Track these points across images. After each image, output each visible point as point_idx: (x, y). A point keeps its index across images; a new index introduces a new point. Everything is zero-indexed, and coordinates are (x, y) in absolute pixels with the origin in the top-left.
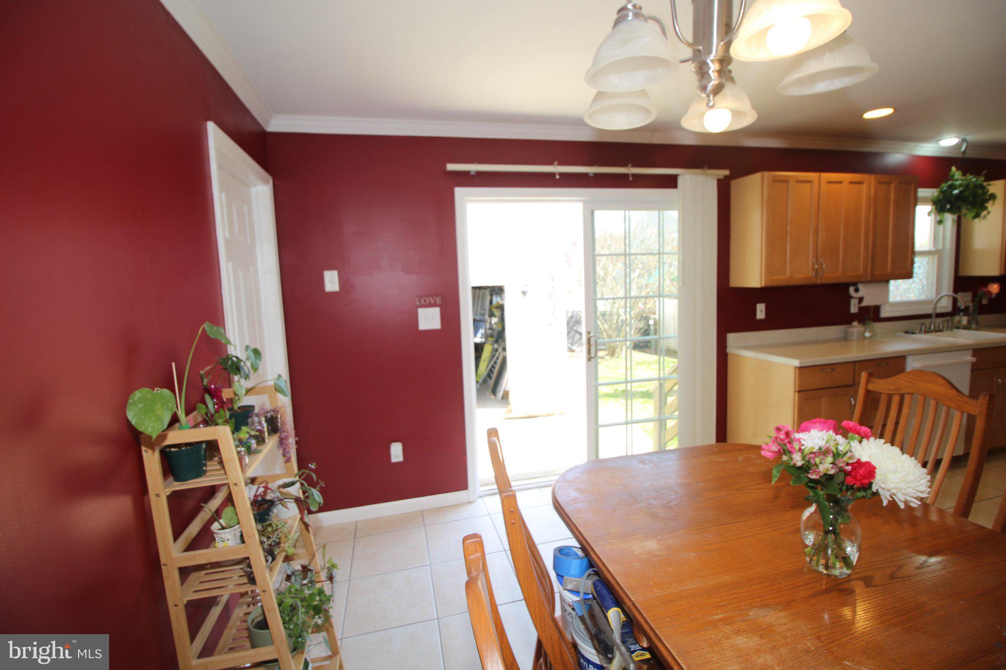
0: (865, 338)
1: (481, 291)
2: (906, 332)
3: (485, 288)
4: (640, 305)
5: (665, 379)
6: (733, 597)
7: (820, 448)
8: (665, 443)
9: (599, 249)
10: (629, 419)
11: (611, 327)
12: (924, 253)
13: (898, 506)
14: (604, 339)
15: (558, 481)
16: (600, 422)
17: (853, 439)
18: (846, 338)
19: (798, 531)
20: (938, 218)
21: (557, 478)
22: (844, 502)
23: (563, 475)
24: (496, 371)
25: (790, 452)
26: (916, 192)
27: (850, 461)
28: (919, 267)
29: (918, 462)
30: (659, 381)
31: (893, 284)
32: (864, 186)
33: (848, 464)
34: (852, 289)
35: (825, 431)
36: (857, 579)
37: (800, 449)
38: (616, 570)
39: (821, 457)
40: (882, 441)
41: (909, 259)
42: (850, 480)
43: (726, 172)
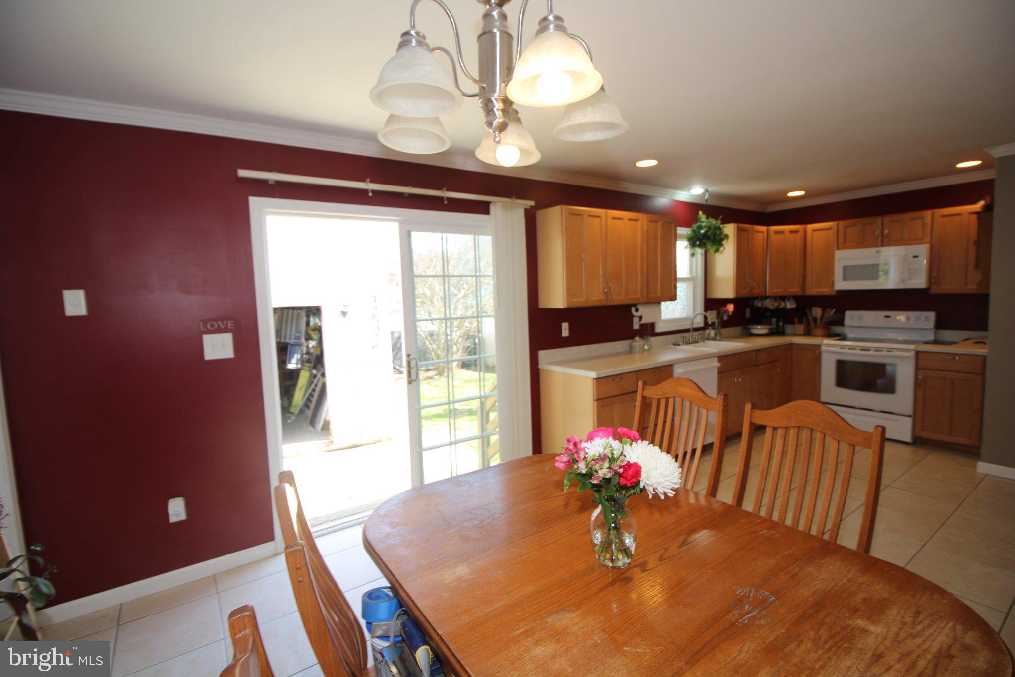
0: (644, 350)
1: (296, 312)
2: (674, 344)
3: (301, 308)
4: (467, 324)
5: (486, 397)
6: (534, 608)
7: (600, 455)
8: (489, 461)
9: (417, 271)
10: (453, 440)
11: (439, 347)
12: (684, 280)
13: (659, 498)
14: (433, 359)
15: (370, 517)
16: (424, 445)
17: (626, 443)
18: (631, 351)
19: (589, 531)
20: (692, 252)
21: (370, 513)
22: (621, 499)
23: (377, 510)
24: (314, 400)
25: (577, 461)
26: (675, 231)
27: (622, 464)
28: (681, 291)
29: (672, 458)
30: (481, 400)
31: (664, 305)
32: (639, 223)
33: (620, 467)
34: (633, 309)
35: (605, 439)
36: (635, 567)
37: (585, 458)
38: (424, 604)
39: (600, 463)
40: (647, 442)
41: (672, 285)
42: (623, 481)
43: (532, 203)
